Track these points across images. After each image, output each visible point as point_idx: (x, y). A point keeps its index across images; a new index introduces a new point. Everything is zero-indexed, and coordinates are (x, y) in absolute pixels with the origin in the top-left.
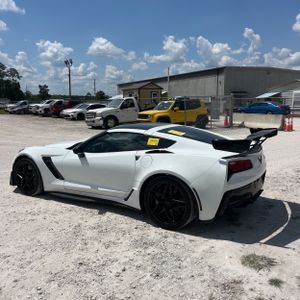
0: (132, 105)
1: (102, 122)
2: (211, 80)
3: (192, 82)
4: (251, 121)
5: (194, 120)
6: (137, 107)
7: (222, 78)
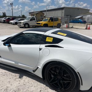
0: (34, 19)
1: (23, 25)
2: (60, 12)
3: (53, 12)
4: (75, 26)
5: (56, 25)
6: (36, 20)
7: (63, 11)
